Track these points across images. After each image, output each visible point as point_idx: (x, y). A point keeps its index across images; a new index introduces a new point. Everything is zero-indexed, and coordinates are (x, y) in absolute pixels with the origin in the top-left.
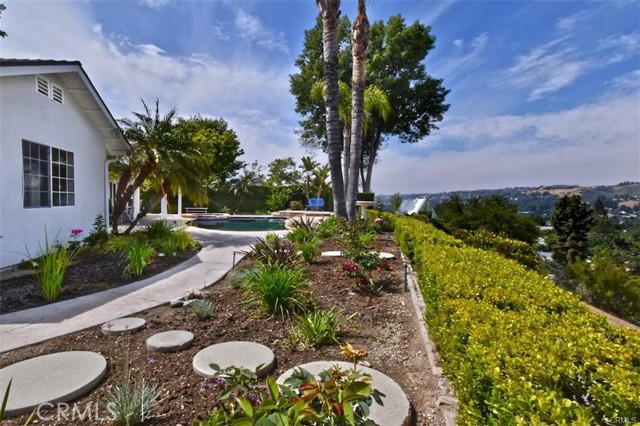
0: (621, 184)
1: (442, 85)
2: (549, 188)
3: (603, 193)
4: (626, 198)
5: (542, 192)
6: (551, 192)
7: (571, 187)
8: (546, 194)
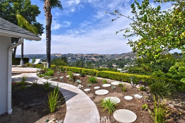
0: (68, 54)
1: (43, 26)
2: (55, 54)
3: (65, 56)
4: (69, 57)
5: (53, 55)
6: (56, 55)
7: (59, 54)
8: (54, 56)
